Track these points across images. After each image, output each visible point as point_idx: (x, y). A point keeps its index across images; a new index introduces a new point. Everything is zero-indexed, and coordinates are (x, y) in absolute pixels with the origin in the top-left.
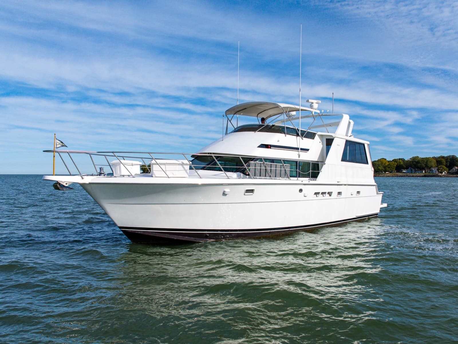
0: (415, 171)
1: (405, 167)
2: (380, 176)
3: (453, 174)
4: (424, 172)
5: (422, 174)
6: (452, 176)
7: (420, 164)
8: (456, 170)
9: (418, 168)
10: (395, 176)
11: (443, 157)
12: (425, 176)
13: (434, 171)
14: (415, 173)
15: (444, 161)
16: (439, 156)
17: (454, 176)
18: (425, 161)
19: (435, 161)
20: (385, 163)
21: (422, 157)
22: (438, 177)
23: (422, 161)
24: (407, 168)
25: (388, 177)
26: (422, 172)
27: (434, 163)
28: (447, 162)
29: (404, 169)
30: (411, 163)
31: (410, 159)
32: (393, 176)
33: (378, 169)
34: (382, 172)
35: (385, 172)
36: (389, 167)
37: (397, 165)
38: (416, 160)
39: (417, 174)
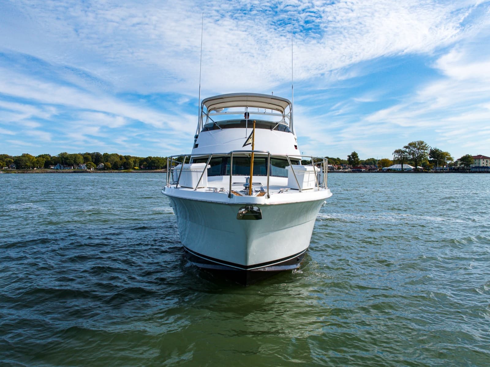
0: (64, 167)
1: (53, 163)
2: (29, 173)
3: (100, 169)
4: (72, 168)
5: (71, 170)
6: (99, 171)
7: (69, 160)
8: (102, 166)
9: (66, 164)
10: (45, 172)
11: (89, 154)
12: (75, 172)
13: (82, 167)
14: (64, 169)
15: (90, 157)
16: (85, 152)
17: (102, 171)
18: (74, 158)
19: (82, 157)
20: (33, 159)
21: (70, 154)
22: (87, 173)
23: (71, 157)
24: (55, 164)
25: (37, 173)
26: (71, 168)
27: (81, 160)
28: (92, 158)
29: (52, 165)
30: (60, 159)
31: (59, 155)
32: (42, 173)
33: (26, 165)
34: (29, 168)
35: (33, 168)
36: (37, 164)
37: (45, 161)
38: (65, 157)
39: (67, 170)
